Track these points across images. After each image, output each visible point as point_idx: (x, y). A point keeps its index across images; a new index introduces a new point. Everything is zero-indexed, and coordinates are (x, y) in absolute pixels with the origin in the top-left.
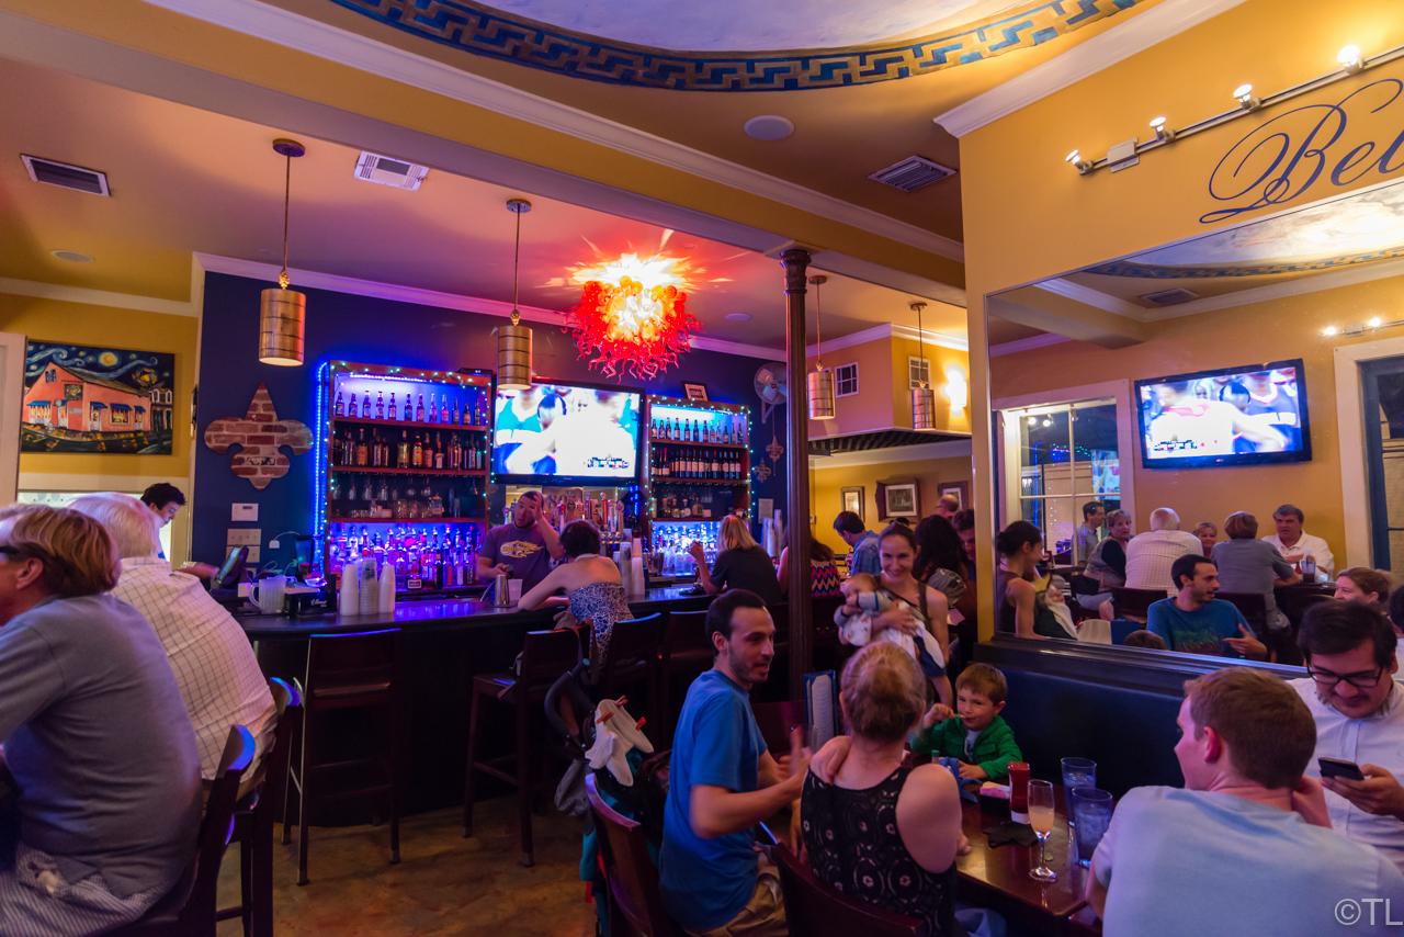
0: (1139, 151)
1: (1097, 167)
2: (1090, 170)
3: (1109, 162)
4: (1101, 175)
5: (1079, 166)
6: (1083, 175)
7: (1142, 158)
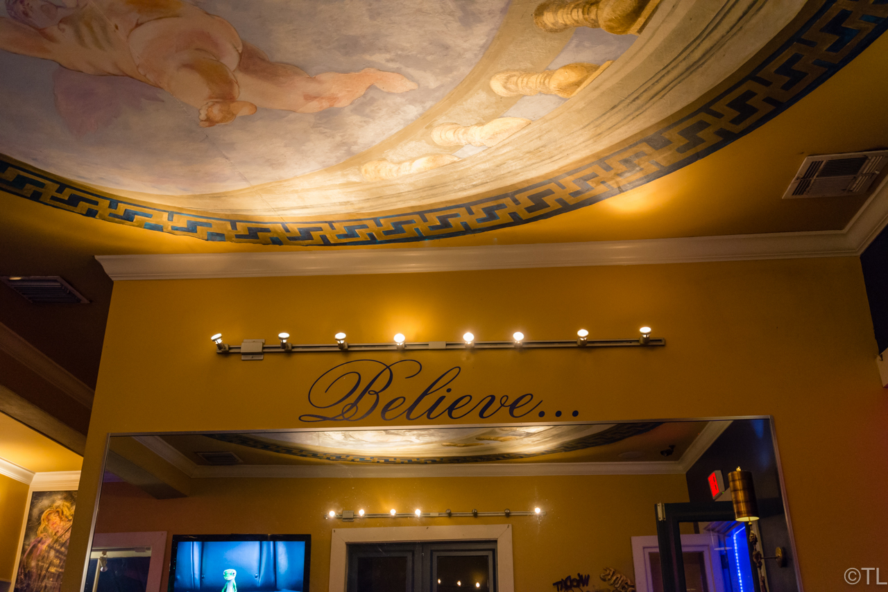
0: (266, 351)
1: (231, 351)
2: (224, 352)
3: (242, 350)
4: (233, 358)
5: (220, 346)
6: (218, 353)
7: (267, 357)
